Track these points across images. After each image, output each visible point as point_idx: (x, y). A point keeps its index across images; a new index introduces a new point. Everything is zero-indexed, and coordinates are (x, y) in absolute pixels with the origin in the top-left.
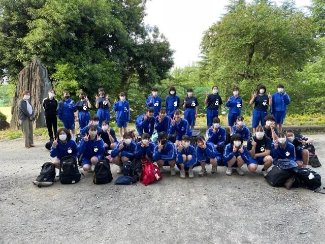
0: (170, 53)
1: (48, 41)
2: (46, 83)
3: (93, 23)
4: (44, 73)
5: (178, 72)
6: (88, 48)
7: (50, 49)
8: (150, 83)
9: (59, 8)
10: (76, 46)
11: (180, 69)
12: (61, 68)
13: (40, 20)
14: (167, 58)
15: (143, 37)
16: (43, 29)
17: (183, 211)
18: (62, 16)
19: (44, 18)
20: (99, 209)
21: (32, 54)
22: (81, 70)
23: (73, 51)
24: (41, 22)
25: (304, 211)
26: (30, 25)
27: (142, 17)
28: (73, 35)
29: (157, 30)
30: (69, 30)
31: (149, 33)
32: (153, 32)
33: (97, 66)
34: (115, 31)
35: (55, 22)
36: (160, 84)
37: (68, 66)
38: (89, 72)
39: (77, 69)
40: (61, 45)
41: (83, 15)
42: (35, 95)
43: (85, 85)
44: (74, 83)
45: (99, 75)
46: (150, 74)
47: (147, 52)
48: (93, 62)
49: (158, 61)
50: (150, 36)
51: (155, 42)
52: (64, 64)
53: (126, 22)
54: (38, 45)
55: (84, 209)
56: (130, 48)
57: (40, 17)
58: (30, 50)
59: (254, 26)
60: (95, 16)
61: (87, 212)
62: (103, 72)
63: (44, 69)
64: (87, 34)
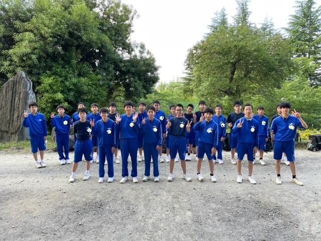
0: (156, 69)
1: (34, 54)
2: (30, 95)
3: (80, 37)
4: (29, 85)
5: (163, 86)
6: (74, 62)
7: (36, 61)
8: (135, 97)
9: (47, 22)
10: (63, 59)
11: (165, 84)
12: (47, 81)
13: (27, 33)
14: (152, 73)
15: (129, 53)
16: (30, 42)
17: (167, 228)
18: (50, 30)
19: (31, 31)
20: (81, 226)
21: (17, 66)
22: (67, 83)
23: (59, 64)
24: (28, 35)
25: (285, 225)
26: (17, 37)
27: (129, 34)
28: (60, 48)
29: (144, 46)
30: (56, 43)
31: (135, 49)
32: (139, 48)
33: (83, 80)
34: (102, 46)
35: (41, 35)
36: (146, 98)
37: (54, 79)
38: (74, 85)
39: (62, 82)
40: (47, 58)
41: (71, 30)
42: (18, 108)
43: (71, 98)
44: (59, 96)
45: (85, 88)
46: (136, 89)
47: (133, 67)
48: (79, 75)
49: (144, 76)
50: (136, 52)
51: (141, 57)
52: (50, 76)
53: (113, 38)
54: (24, 58)
55: (66, 226)
56: (117, 63)
57: (26, 31)
58: (15, 62)
59: (235, 46)
60: (83, 31)
61: (69, 229)
62: (89, 85)
63: (29, 81)
64: (74, 48)
